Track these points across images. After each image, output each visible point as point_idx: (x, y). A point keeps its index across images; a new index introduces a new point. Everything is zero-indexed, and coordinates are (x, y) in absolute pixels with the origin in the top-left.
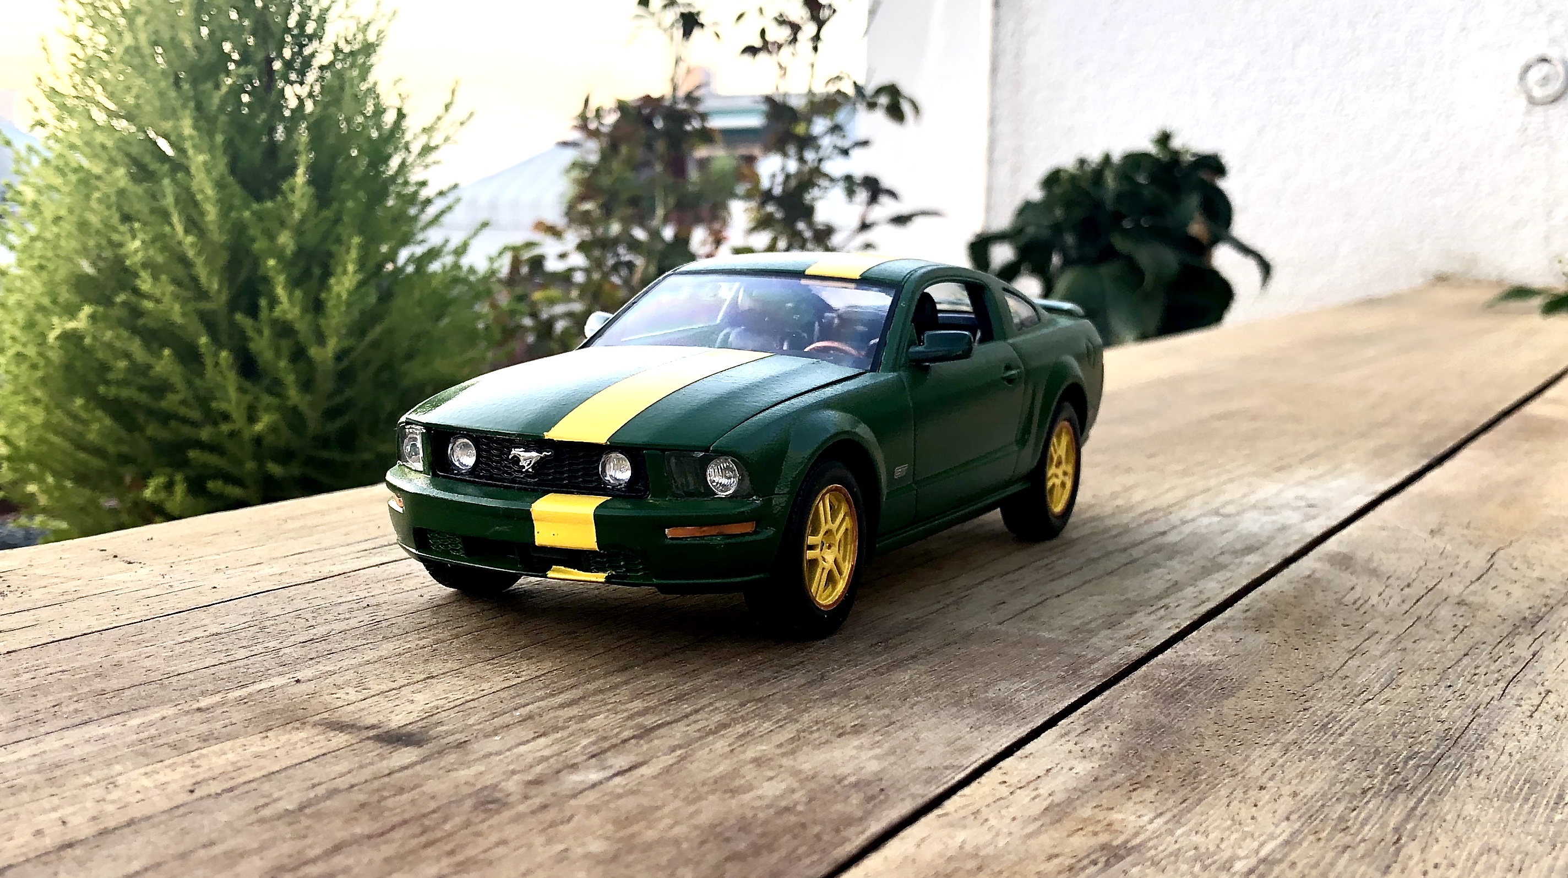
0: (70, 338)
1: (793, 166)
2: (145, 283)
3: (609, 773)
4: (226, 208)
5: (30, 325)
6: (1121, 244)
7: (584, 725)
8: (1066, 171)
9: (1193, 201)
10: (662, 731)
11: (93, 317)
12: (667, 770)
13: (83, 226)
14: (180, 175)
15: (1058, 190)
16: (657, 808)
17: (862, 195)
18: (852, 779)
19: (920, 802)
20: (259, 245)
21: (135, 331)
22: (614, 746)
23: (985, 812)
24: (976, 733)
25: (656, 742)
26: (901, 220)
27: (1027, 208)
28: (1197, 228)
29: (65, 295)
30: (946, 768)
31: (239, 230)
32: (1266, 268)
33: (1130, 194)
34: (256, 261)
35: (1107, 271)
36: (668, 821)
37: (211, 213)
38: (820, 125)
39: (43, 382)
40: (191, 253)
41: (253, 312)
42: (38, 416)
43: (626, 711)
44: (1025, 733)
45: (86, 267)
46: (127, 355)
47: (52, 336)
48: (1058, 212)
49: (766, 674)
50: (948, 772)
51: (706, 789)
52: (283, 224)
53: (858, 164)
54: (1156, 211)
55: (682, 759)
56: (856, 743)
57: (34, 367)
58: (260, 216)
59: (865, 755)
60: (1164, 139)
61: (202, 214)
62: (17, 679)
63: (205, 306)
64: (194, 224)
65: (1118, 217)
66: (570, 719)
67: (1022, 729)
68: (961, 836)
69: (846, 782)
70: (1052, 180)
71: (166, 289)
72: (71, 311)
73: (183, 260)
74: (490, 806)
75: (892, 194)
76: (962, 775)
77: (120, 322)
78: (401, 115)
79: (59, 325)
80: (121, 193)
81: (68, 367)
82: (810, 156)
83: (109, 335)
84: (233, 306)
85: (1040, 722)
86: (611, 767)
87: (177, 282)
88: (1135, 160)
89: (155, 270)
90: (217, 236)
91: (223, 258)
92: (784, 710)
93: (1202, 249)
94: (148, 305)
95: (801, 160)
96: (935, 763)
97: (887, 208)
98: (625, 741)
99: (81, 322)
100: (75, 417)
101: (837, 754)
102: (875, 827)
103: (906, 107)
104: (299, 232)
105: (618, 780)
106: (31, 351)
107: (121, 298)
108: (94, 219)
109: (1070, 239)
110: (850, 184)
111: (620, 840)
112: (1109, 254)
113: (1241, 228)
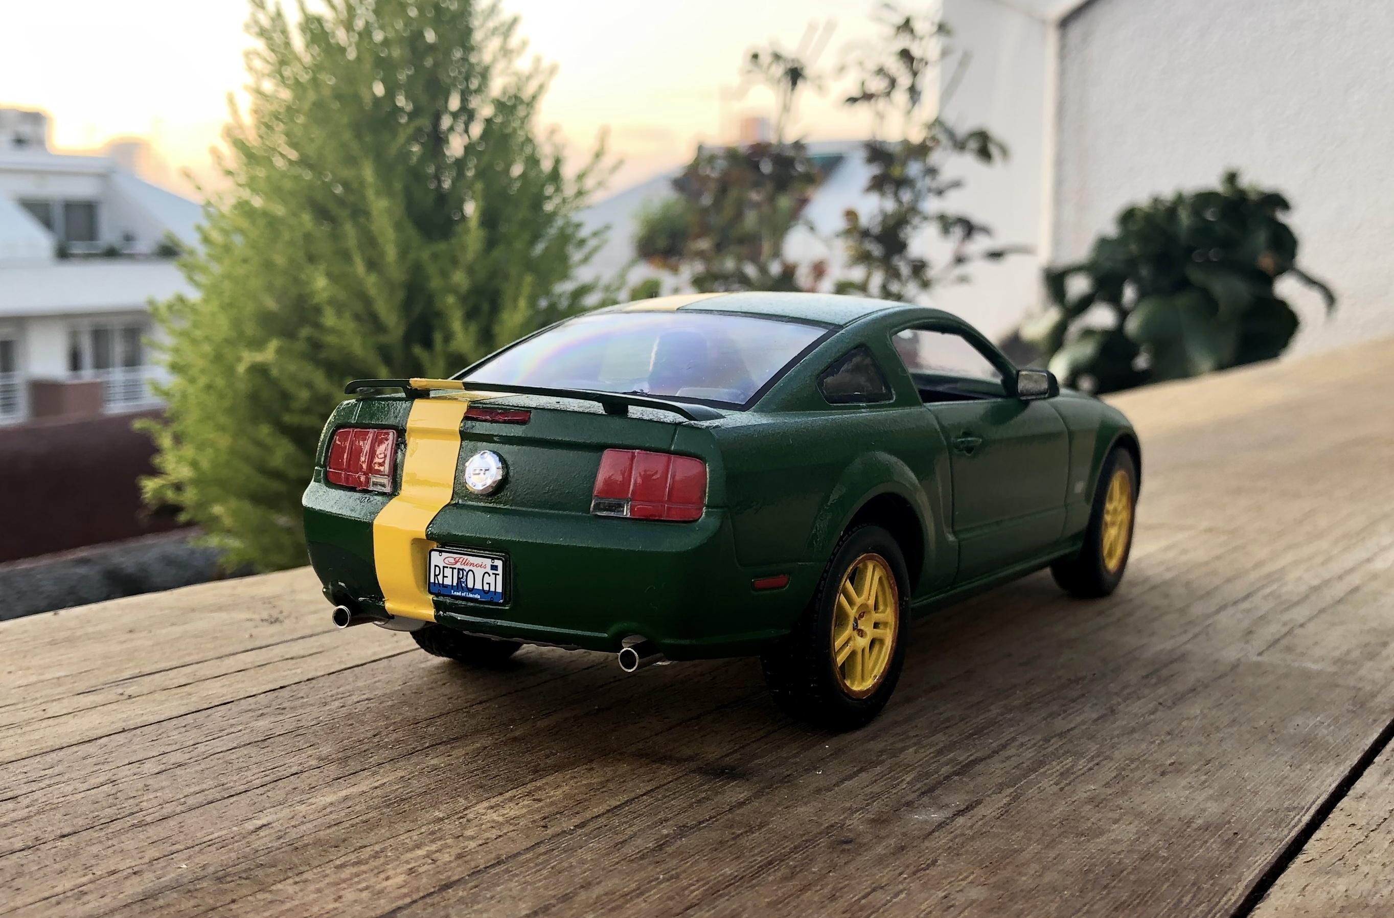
0: (259, 370)
1: (890, 205)
2: (329, 319)
3: (948, 813)
4: (404, 251)
5: (218, 358)
6: (1196, 275)
7: (898, 760)
8: (1140, 210)
9: (1261, 237)
10: (979, 768)
11: (279, 351)
12: (1006, 810)
13: (268, 265)
14: (362, 220)
15: (1133, 227)
16: (1017, 851)
17: (958, 232)
18: (1200, 822)
19: (1281, 846)
20: (435, 283)
21: (318, 363)
22: (940, 783)
23: (1351, 858)
24: (1297, 771)
25: (980, 779)
26: (996, 255)
27: (1103, 243)
28: (1266, 261)
29: (250, 329)
30: (1289, 809)
31: (417, 270)
32: (1330, 298)
33: (1203, 230)
34: (430, 299)
35: (1183, 301)
36: (1034, 867)
37: (391, 253)
38: (914, 169)
39: (231, 411)
40: (373, 292)
41: (428, 344)
42: (224, 441)
43: (931, 745)
44: (1346, 772)
45: (271, 304)
46: (309, 385)
47: (241, 369)
48: (1134, 248)
49: (1055, 708)
50: (1292, 814)
51: (1055, 831)
52: (455, 262)
53: (953, 204)
54: (1228, 244)
55: (1015, 798)
56: (1184, 783)
57: (221, 396)
58: (435, 257)
59: (1201, 796)
60: (1231, 178)
61: (382, 254)
62: (327, 708)
63: (385, 339)
64: (373, 265)
65: (1190, 250)
66: (882, 752)
67: (1342, 768)
68: (1341, 885)
69: (1194, 826)
70: (1128, 216)
71: (348, 326)
72: (257, 344)
73: (365, 298)
74: (847, 847)
75: (985, 230)
76: (1307, 818)
77: (304, 356)
78: (558, 162)
79: (249, 357)
80: (308, 237)
81: (254, 397)
82: (906, 196)
83: (292, 367)
84: (408, 339)
85: (1355, 759)
86: (947, 806)
87: (357, 317)
88: (1205, 199)
89: (339, 308)
90: (397, 274)
91: (400, 295)
92: (1094, 748)
93: (1267, 279)
94: (331, 339)
95: (898, 200)
96: (1275, 805)
97: (980, 244)
98: (947, 778)
99: (268, 354)
100: (259, 444)
101: (1171, 794)
102: (1251, 875)
103: (994, 150)
104: (470, 271)
105: (960, 820)
106: (220, 382)
107: (305, 332)
108: (280, 260)
109: (1145, 272)
110: (946, 223)
111: (996, 887)
112: (1184, 285)
113: (1306, 259)
